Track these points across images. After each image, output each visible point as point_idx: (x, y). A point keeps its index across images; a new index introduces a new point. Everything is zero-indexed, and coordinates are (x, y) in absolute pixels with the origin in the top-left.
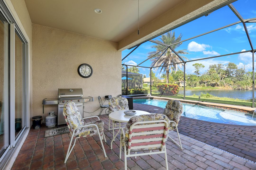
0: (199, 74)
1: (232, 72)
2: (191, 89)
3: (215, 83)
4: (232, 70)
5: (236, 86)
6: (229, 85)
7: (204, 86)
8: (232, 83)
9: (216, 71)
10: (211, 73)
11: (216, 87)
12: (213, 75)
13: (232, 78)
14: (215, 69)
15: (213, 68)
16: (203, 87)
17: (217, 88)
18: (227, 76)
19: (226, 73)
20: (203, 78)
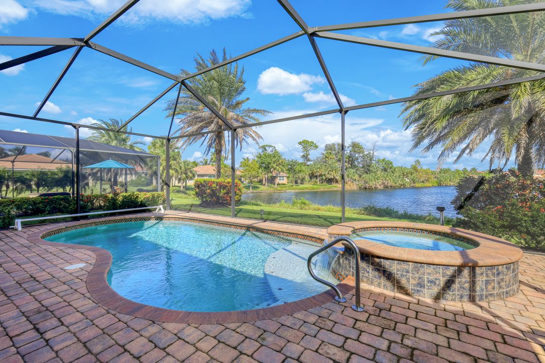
0: (309, 160)
1: (357, 159)
2: (294, 189)
3: (333, 177)
4: (357, 155)
5: (362, 183)
6: (352, 182)
7: (315, 183)
8: (356, 177)
9: (334, 156)
10: (327, 159)
11: (334, 184)
12: (330, 162)
13: (357, 168)
14: (334, 152)
15: (330, 151)
16: (313, 184)
17: (335, 187)
18: (350, 166)
19: (349, 160)
20: (314, 169)
